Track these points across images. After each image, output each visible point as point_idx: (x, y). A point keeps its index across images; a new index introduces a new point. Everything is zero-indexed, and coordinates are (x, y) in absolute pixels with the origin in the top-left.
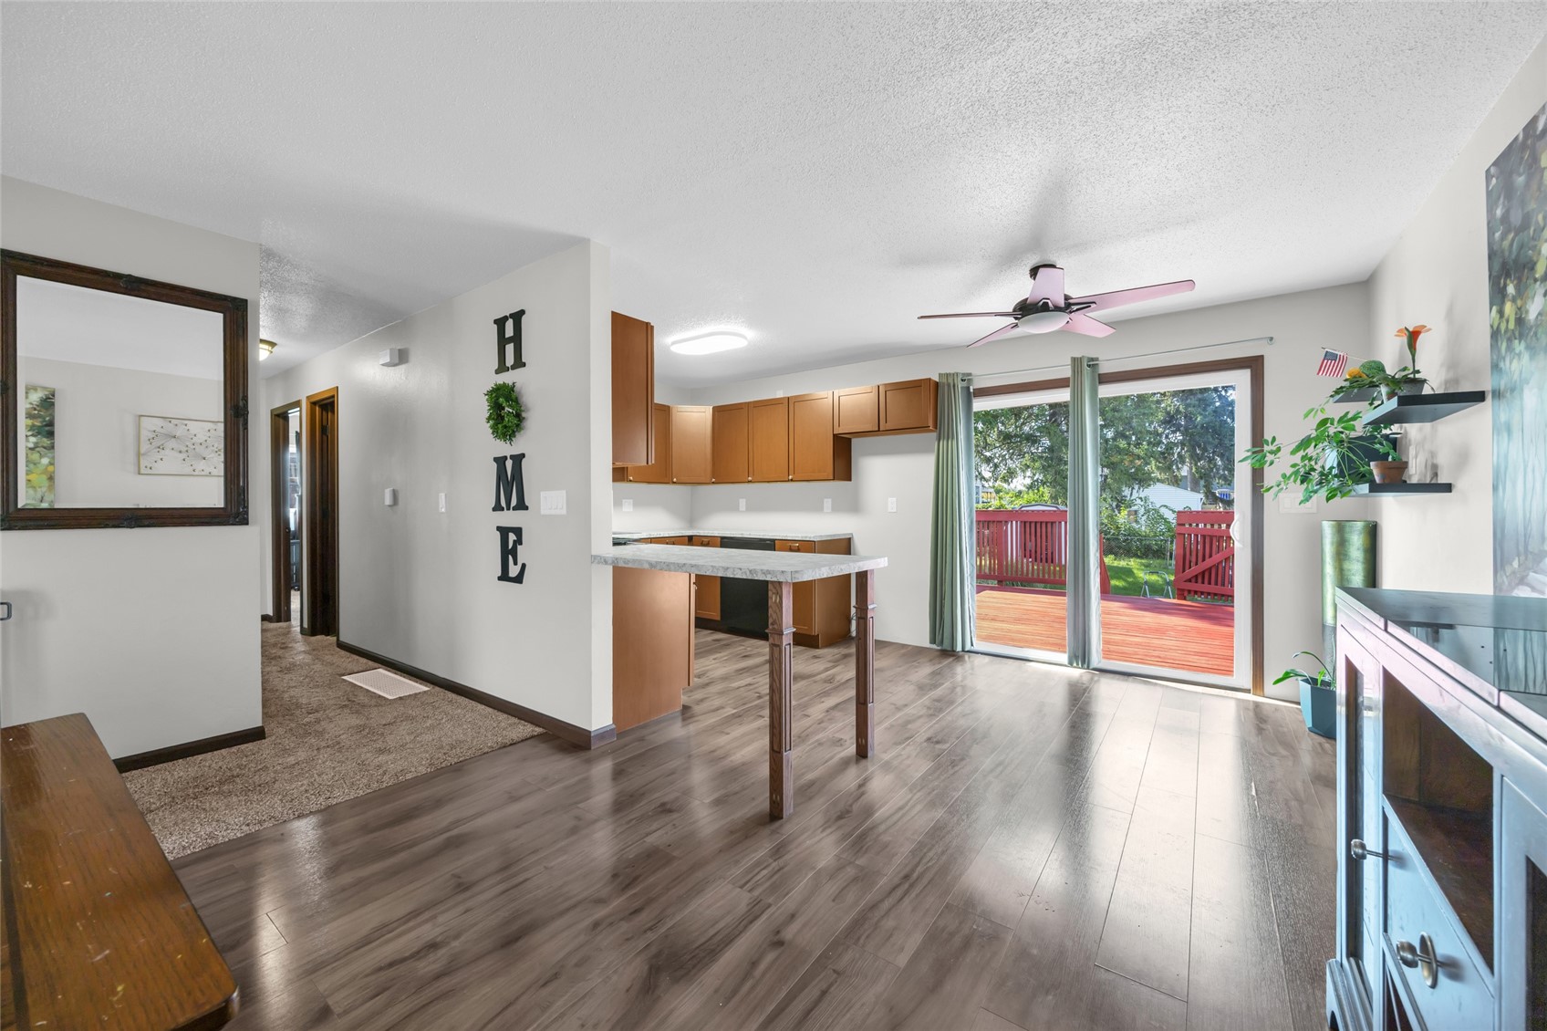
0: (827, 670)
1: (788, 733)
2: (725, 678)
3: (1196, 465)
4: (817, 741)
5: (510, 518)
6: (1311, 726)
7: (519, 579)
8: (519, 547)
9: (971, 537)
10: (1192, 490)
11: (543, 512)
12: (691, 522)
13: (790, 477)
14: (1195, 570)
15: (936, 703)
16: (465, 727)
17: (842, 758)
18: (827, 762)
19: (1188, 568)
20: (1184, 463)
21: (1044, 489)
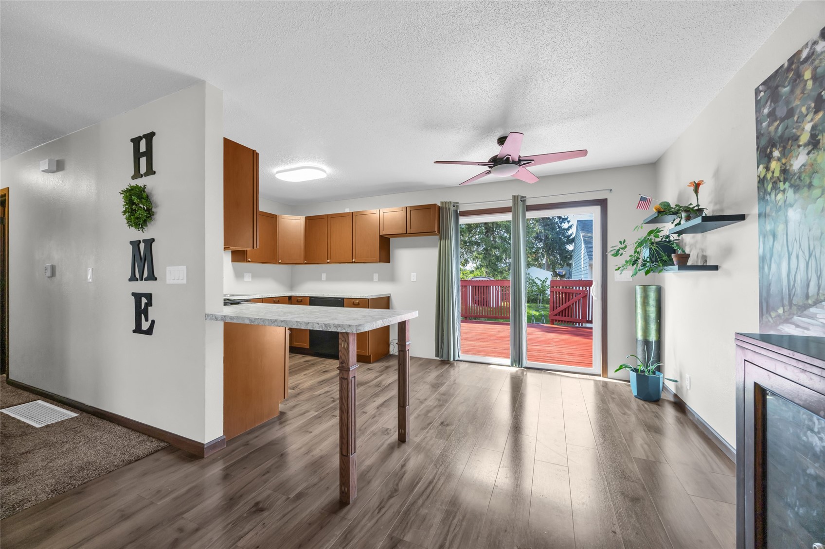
0: (376, 378)
1: (353, 424)
2: (311, 388)
3: (549, 258)
4: (372, 431)
5: (142, 287)
6: (636, 394)
7: (149, 332)
8: (149, 308)
9: (458, 296)
10: (547, 270)
11: (168, 282)
12: (292, 287)
13: (353, 260)
14: (559, 310)
15: (443, 396)
16: (99, 448)
17: (389, 444)
18: (379, 448)
19: (555, 308)
20: (544, 257)
21: (483, 269)
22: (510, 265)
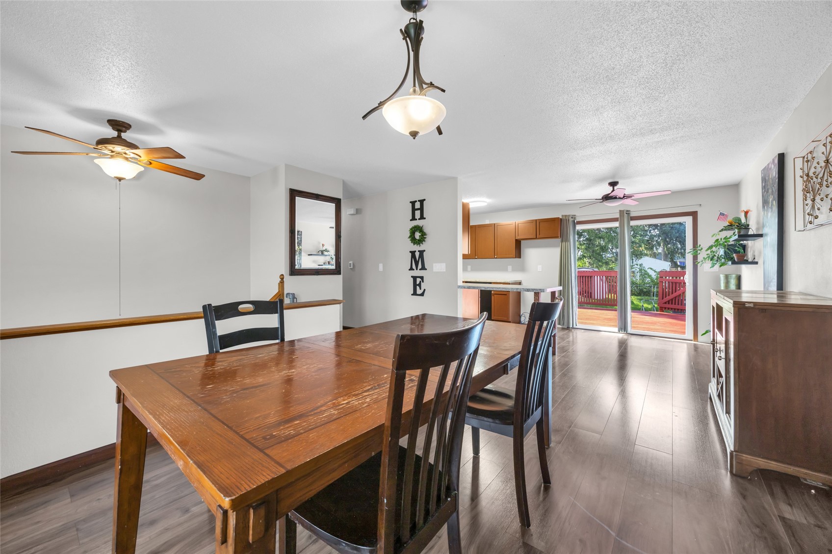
3: (666, 247)
5: (418, 273)
7: (422, 294)
8: (422, 283)
9: (575, 281)
10: (664, 260)
11: (434, 271)
13: (495, 257)
14: (668, 298)
19: (664, 296)
20: (659, 245)
21: (586, 260)
22: (617, 255)
